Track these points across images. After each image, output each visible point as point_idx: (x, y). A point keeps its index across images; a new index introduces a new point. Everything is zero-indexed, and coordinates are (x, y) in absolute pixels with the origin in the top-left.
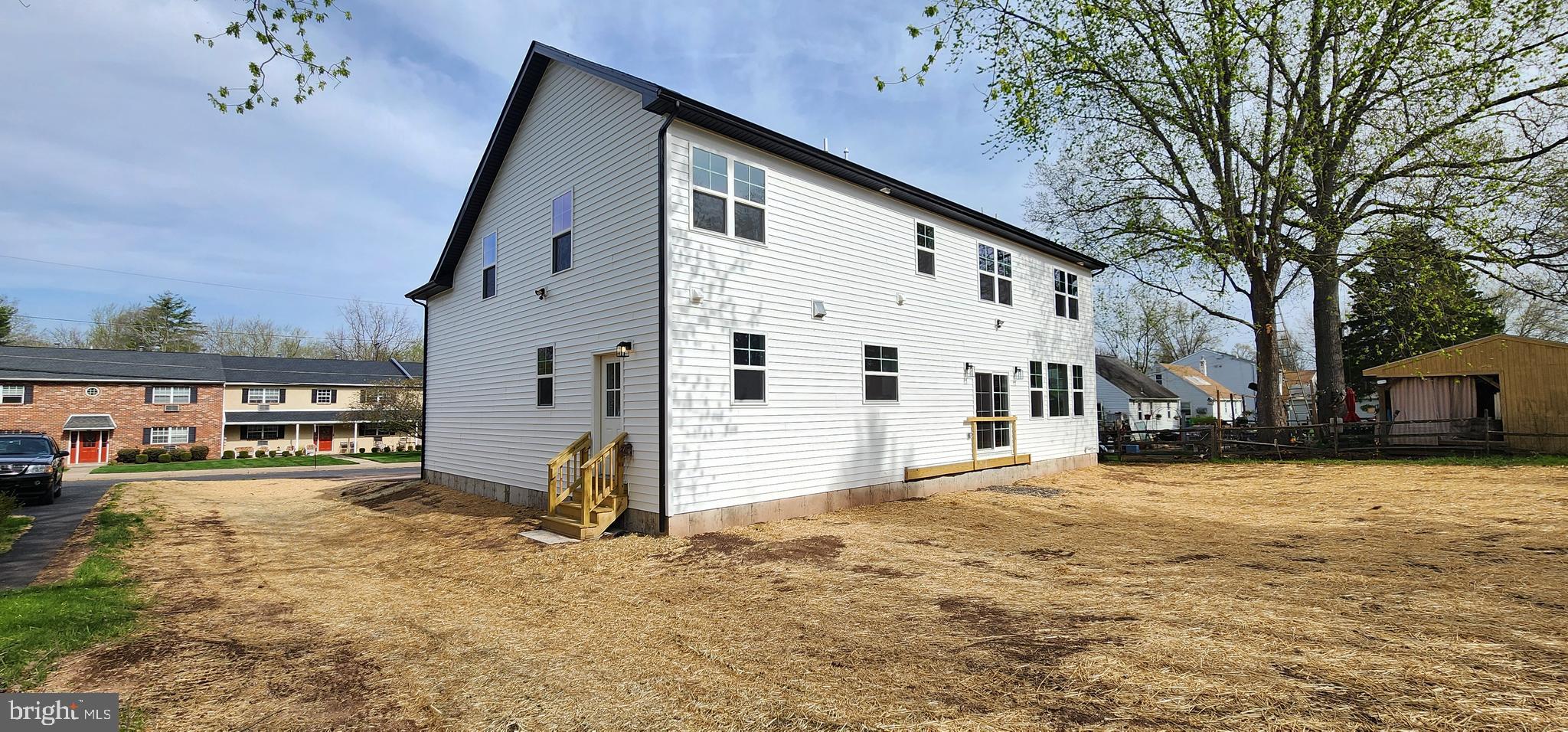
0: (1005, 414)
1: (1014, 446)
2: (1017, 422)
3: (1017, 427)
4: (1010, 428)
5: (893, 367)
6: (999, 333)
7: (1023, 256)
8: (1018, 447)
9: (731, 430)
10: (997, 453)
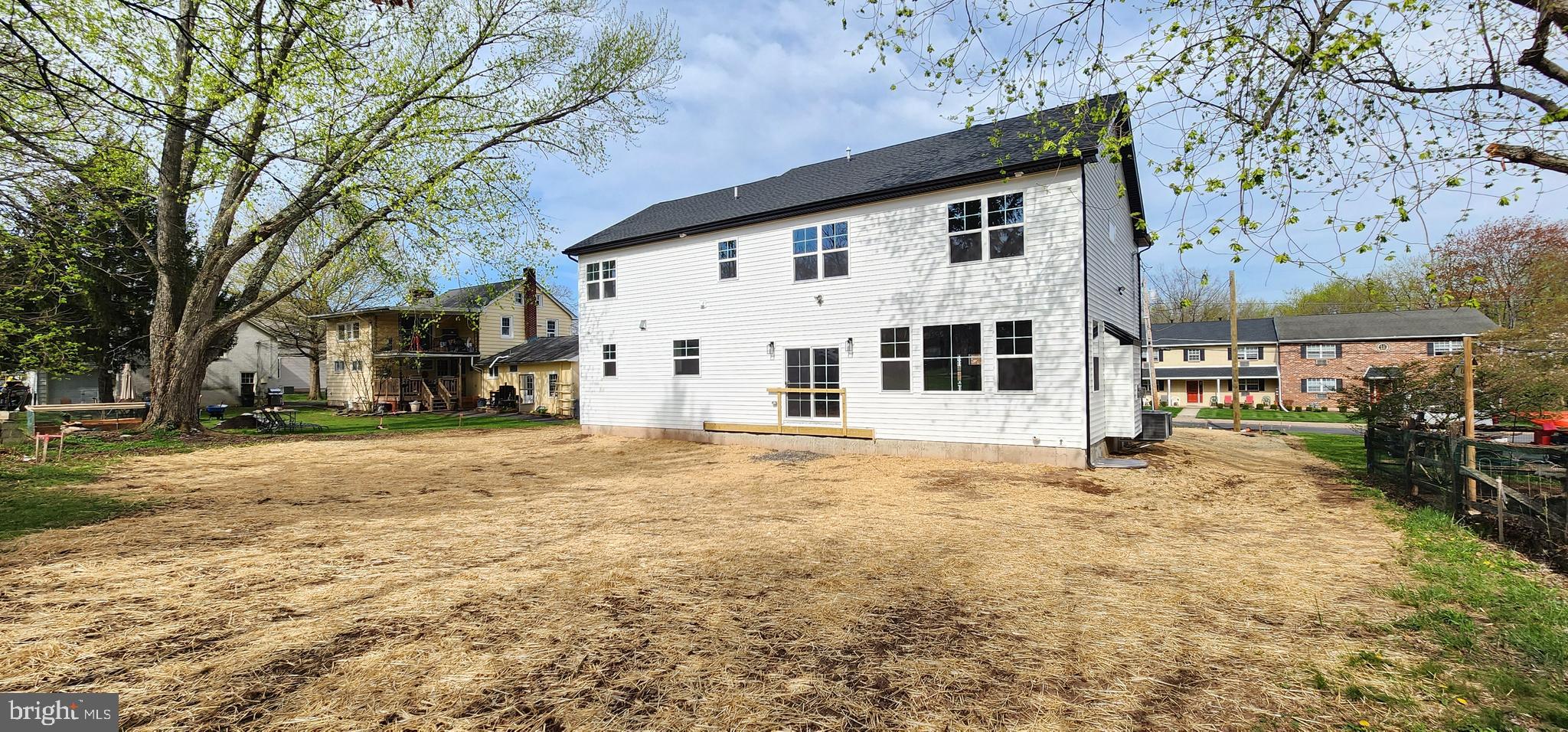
0: (837, 386)
1: (845, 417)
2: (848, 395)
3: (848, 400)
4: (841, 400)
5: (696, 352)
6: (822, 307)
7: (873, 216)
8: (848, 420)
9: (601, 390)
10: (815, 422)
